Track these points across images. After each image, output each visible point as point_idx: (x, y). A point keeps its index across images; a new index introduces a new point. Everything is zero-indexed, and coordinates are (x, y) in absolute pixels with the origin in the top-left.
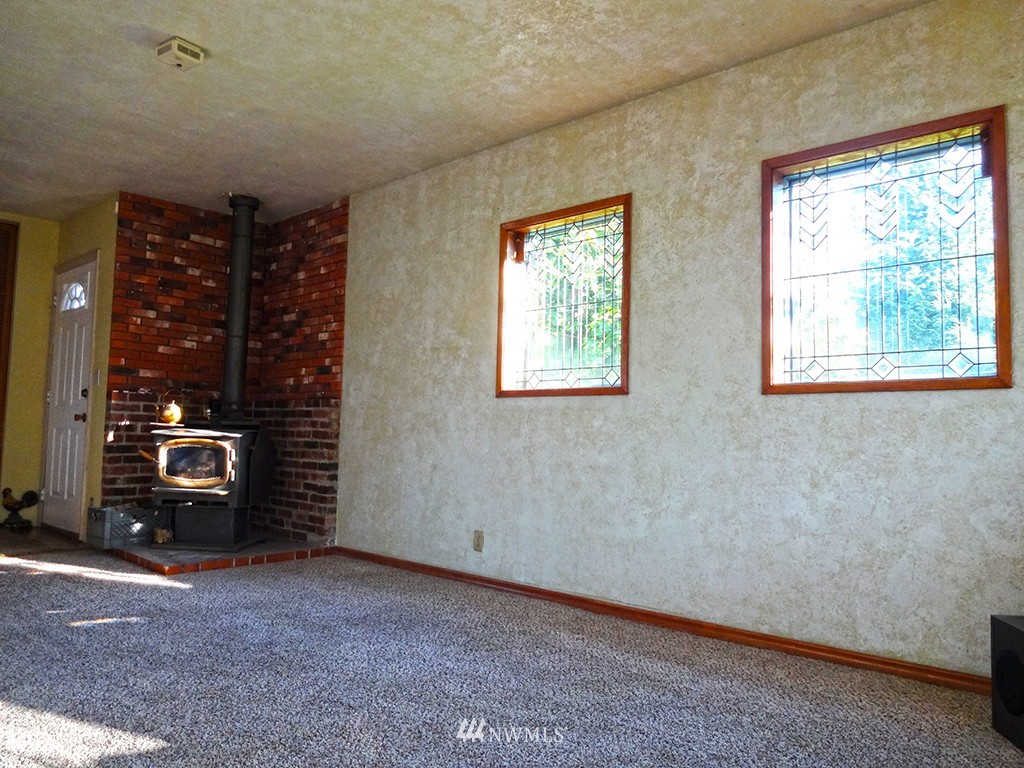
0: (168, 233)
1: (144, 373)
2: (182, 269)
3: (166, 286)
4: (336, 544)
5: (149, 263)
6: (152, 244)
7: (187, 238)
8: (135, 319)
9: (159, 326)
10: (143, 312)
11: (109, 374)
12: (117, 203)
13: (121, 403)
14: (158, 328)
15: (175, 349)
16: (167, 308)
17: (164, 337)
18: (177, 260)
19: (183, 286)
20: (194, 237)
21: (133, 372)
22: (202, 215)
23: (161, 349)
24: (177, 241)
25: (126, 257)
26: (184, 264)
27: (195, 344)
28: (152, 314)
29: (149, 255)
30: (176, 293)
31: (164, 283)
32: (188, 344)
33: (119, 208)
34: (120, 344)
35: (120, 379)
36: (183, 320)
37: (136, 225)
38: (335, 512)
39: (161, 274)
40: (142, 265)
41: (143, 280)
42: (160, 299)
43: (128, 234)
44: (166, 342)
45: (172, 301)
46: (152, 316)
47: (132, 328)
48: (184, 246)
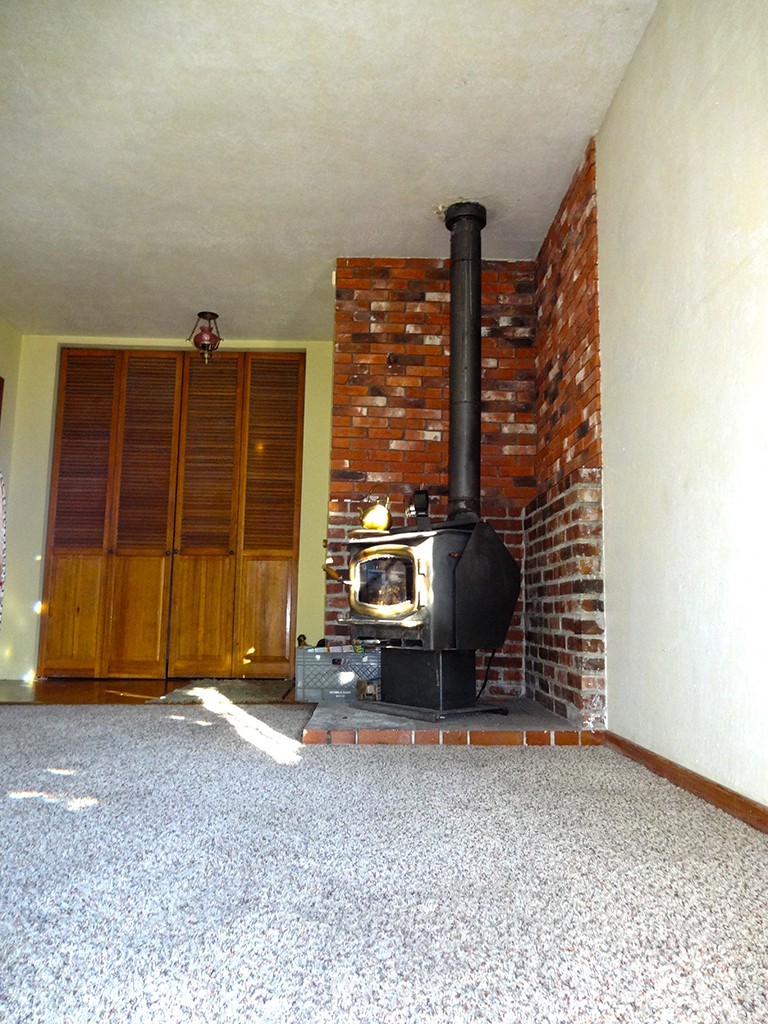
0: (399, 296)
1: (374, 477)
2: (416, 339)
3: (397, 363)
4: (606, 727)
5: (373, 338)
6: (379, 315)
7: (422, 299)
8: (359, 409)
9: (389, 415)
10: (369, 400)
11: (332, 480)
12: (334, 273)
13: (340, 514)
14: (389, 418)
15: (411, 443)
16: (400, 392)
17: (399, 429)
18: (410, 329)
19: (418, 361)
20: (431, 296)
21: (361, 475)
22: (441, 266)
23: (394, 445)
24: (409, 304)
25: (347, 335)
26: (419, 332)
27: (438, 434)
28: (380, 401)
29: (374, 328)
30: (410, 370)
31: (394, 360)
32: (429, 436)
33: (337, 278)
34: (341, 442)
35: (345, 486)
36: (420, 405)
37: (357, 293)
38: (602, 668)
39: (390, 349)
40: (364, 340)
41: (368, 360)
42: (390, 380)
43: (348, 306)
44: (400, 436)
45: (405, 382)
46: (380, 404)
47: (356, 421)
48: (418, 310)
